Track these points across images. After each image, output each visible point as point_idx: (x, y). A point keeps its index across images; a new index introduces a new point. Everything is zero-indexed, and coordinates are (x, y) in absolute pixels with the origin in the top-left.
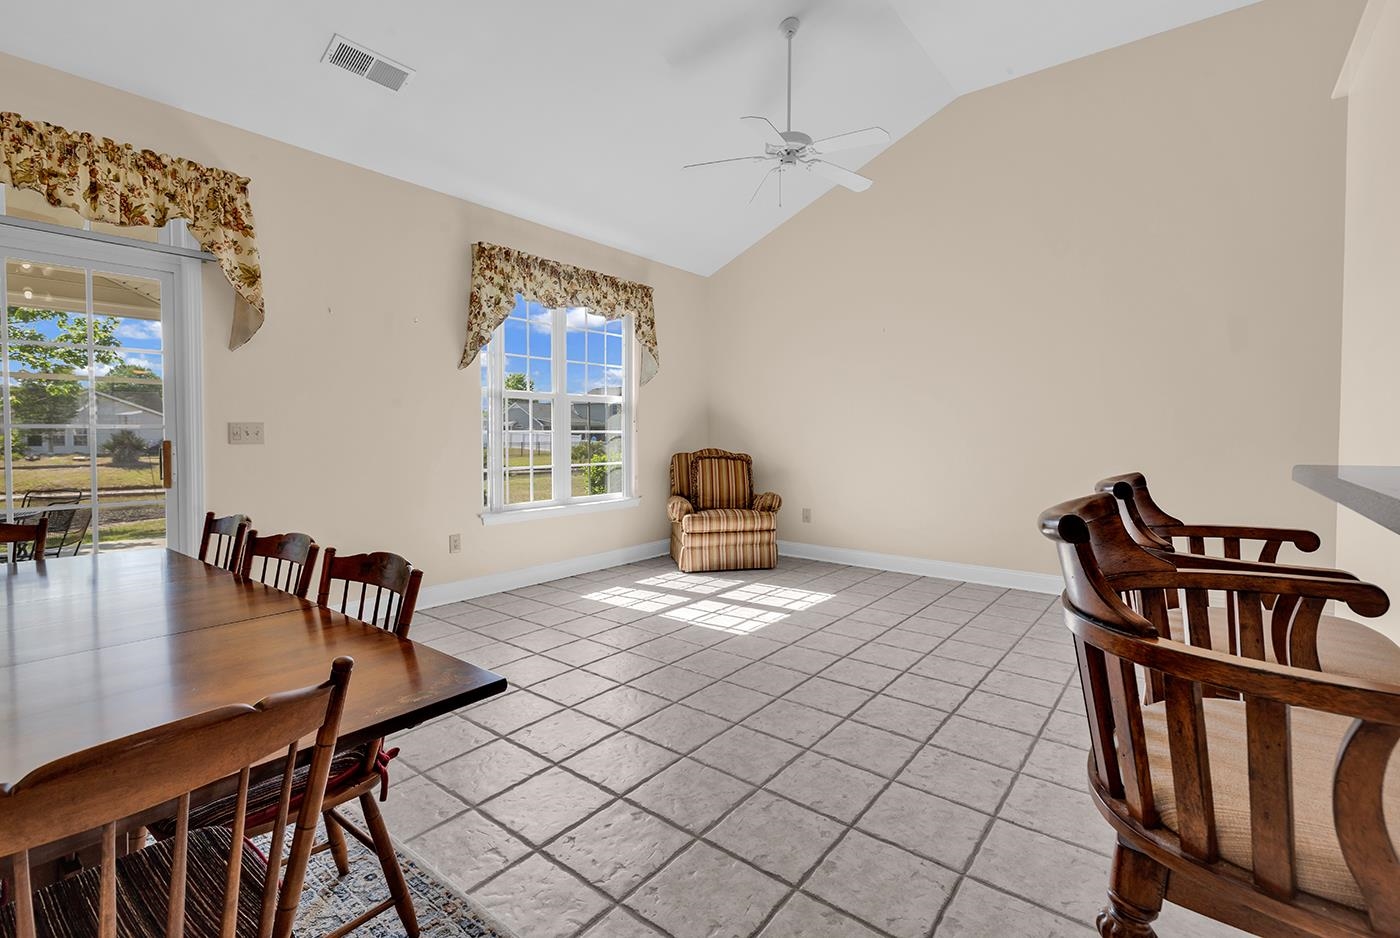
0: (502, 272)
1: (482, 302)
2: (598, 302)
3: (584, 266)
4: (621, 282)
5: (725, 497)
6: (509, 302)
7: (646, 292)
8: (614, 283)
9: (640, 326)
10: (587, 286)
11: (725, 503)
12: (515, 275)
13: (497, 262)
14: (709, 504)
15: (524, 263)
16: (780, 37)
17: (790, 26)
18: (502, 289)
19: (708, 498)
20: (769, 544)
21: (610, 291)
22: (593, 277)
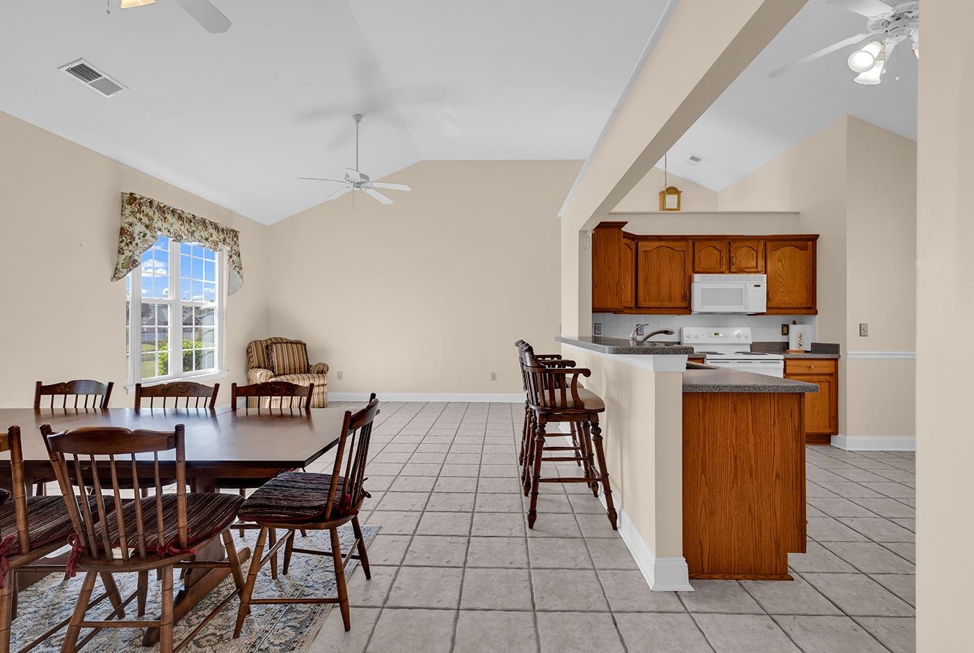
0: (147, 215)
1: (135, 235)
2: (207, 239)
3: (199, 215)
4: (221, 227)
5: (292, 367)
6: (153, 237)
7: (235, 234)
8: (216, 227)
9: (231, 257)
10: (200, 228)
11: (293, 371)
12: (156, 218)
13: (144, 208)
14: (282, 372)
15: (162, 210)
16: (353, 122)
17: (358, 118)
18: (147, 227)
19: (282, 368)
20: (323, 393)
21: (214, 232)
22: (204, 222)
